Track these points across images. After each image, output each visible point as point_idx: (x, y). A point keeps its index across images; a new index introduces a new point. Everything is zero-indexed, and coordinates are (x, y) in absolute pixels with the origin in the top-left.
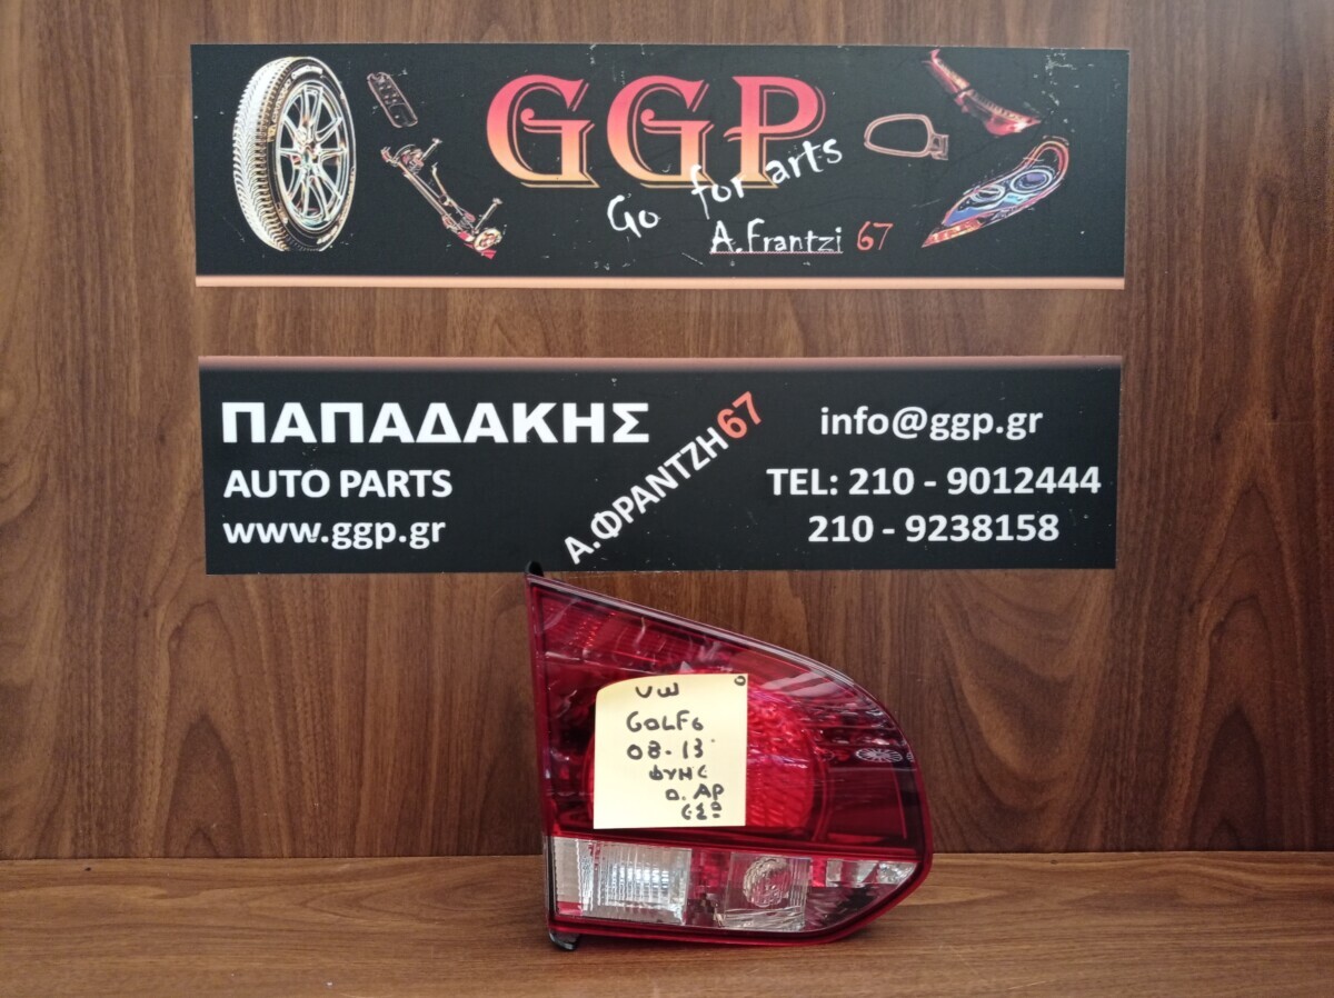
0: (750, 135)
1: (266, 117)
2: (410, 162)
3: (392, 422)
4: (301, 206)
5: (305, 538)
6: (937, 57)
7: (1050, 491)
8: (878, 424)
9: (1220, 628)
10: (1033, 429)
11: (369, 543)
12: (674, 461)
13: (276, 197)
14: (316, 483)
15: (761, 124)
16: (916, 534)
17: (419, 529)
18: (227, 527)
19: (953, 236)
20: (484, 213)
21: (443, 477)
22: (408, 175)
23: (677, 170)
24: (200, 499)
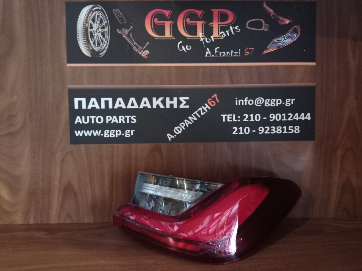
0: (215, 25)
1: (86, 21)
2: (125, 33)
3: (120, 103)
4: (95, 45)
5: (97, 135)
6: (265, 4)
7: (297, 120)
9: (343, 156)
10: (292, 103)
11: (114, 136)
13: (88, 42)
14: (100, 120)
15: (219, 22)
16: (261, 132)
17: (128, 132)
18: (76, 132)
19: (270, 51)
20: (144, 46)
21: (134, 118)
22: (124, 36)
23: (196, 35)
24: (69, 124)
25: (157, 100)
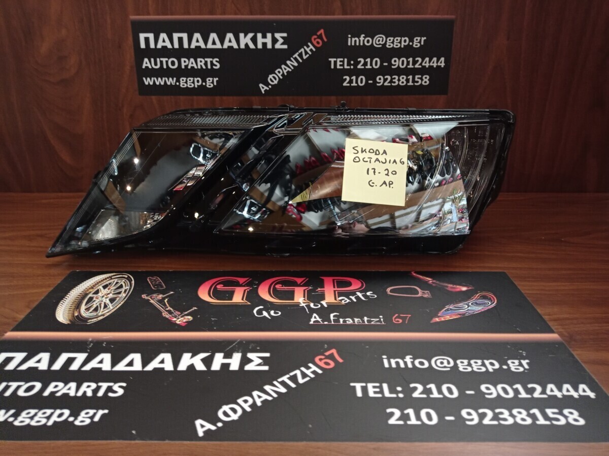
3: (198, 40)
5: (171, 83)
7: (427, 67)
8: (368, 41)
10: (422, 43)
11: (193, 85)
12: (296, 55)
14: (173, 63)
16: (379, 83)
17: (209, 80)
18: (144, 79)
21: (216, 61)
24: (135, 69)
25: (245, 36)
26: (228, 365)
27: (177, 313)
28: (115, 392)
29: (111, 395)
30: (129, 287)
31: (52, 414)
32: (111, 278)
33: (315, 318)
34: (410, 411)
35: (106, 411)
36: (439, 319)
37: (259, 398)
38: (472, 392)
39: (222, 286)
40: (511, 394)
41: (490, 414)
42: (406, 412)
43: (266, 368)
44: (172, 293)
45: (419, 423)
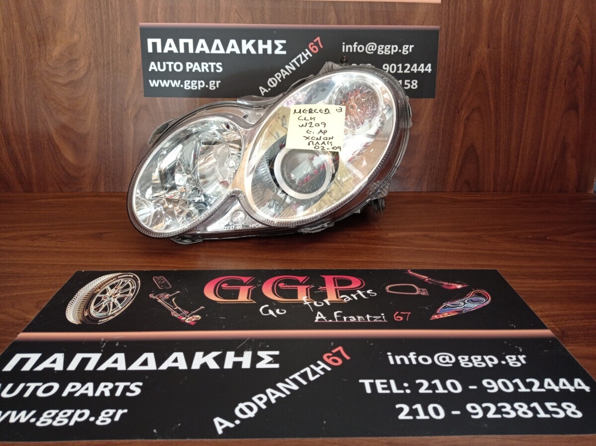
7: (415, 72)
8: (361, 49)
9: (468, 118)
10: (410, 51)
12: (294, 60)
14: (178, 67)
18: (150, 81)
24: (142, 72)
25: (247, 42)
26: (240, 363)
27: (185, 312)
28: (133, 392)
29: (128, 394)
30: (136, 287)
31: (73, 414)
32: (117, 277)
33: (319, 316)
34: (418, 407)
35: (126, 411)
36: (438, 316)
37: (272, 395)
38: (475, 387)
39: (227, 285)
40: (511, 389)
41: (493, 408)
42: (414, 407)
43: (277, 366)
44: (179, 292)
45: (427, 417)
